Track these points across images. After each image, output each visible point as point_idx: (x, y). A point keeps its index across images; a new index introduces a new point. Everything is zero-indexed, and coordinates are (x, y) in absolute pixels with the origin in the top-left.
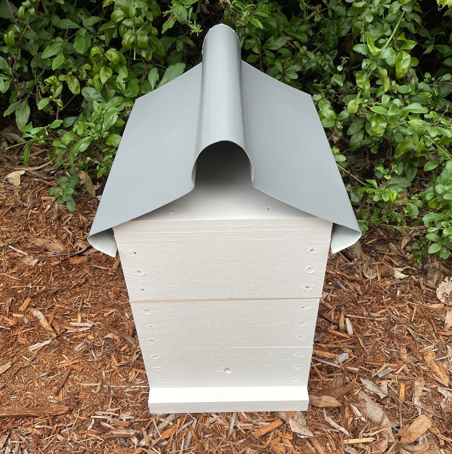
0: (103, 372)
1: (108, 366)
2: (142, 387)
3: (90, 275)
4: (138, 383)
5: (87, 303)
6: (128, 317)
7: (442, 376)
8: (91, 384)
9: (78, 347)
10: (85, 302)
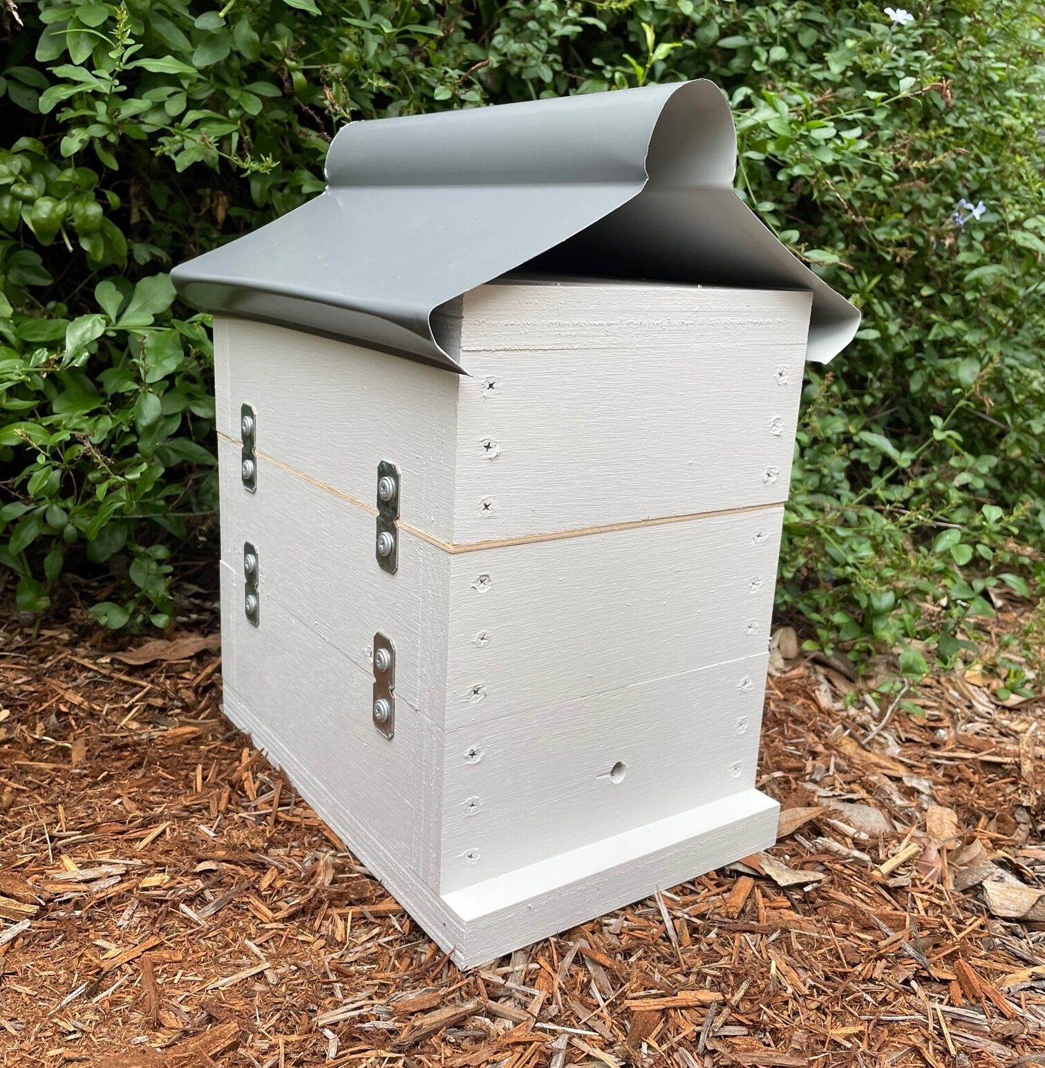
0: (250, 944)
1: (253, 930)
2: (382, 940)
3: (16, 786)
4: (365, 938)
5: (65, 833)
6: (214, 835)
7: (889, 765)
8: (242, 975)
9: (126, 915)
10: (55, 832)
